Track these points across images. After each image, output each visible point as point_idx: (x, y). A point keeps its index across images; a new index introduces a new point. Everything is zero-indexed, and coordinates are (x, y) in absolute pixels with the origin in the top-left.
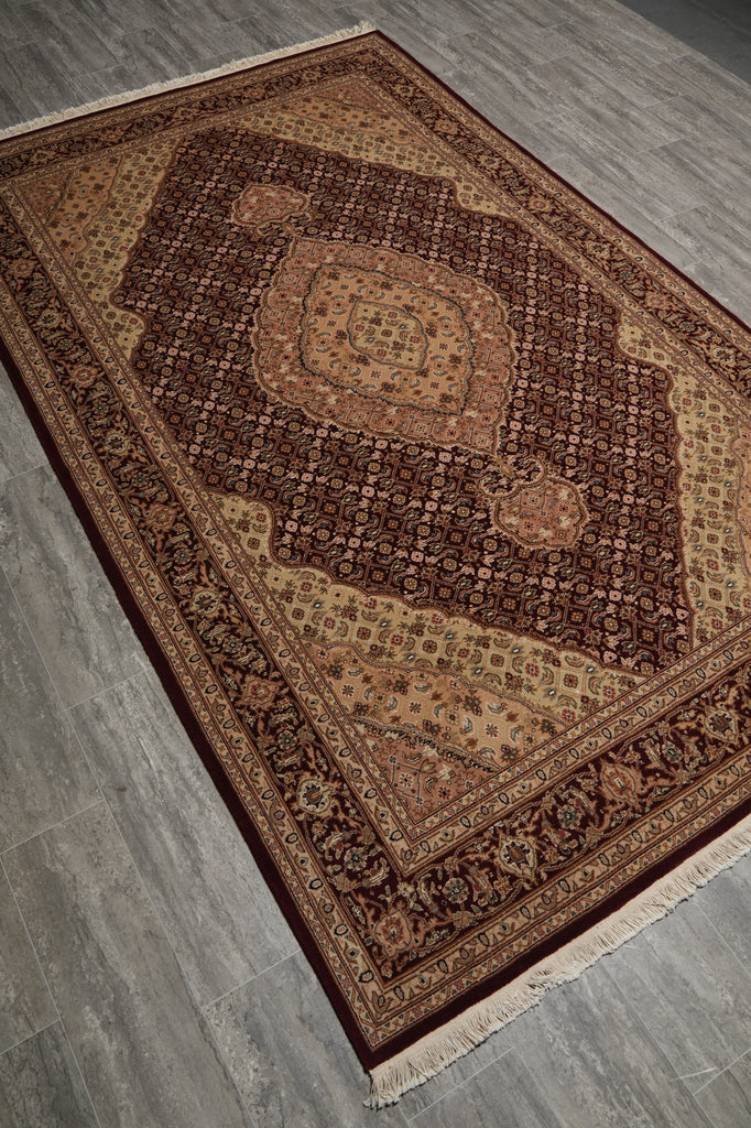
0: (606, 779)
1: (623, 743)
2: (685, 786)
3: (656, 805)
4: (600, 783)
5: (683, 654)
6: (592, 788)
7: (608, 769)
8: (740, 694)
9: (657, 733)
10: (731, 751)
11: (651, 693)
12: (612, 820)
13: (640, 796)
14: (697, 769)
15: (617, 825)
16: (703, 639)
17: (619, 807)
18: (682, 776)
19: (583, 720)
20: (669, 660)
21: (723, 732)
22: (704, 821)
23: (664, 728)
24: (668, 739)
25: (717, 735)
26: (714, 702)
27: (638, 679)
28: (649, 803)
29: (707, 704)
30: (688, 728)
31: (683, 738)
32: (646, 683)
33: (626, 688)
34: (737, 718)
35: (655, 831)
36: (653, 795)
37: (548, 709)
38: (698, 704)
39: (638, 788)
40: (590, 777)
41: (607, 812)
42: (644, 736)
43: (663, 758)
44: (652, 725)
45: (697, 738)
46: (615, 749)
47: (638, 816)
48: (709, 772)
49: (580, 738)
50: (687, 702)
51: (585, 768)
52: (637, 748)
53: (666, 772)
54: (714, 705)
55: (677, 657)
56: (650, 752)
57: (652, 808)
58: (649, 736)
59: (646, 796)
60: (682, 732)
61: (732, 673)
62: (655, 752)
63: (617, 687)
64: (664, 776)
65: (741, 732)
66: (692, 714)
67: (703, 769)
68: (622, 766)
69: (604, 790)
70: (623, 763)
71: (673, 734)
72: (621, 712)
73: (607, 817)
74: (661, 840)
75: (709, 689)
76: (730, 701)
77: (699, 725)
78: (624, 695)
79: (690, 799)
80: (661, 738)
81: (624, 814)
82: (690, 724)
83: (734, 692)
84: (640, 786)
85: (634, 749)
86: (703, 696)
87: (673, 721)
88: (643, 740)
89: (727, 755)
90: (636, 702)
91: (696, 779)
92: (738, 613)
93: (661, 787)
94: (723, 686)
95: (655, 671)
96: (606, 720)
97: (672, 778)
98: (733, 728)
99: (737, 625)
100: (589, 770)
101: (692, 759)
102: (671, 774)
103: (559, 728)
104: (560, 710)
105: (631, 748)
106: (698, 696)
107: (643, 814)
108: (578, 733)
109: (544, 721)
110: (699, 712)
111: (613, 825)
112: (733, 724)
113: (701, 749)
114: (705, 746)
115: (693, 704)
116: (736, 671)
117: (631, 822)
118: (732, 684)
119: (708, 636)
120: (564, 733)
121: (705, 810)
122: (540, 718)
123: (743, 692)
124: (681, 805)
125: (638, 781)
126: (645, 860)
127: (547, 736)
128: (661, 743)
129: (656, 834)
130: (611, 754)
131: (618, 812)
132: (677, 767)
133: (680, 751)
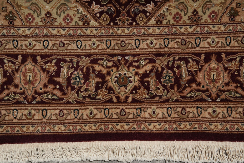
0: (23, 70)
1: (51, 55)
2: (68, 103)
3: (42, 103)
4: (17, 70)
5: (137, 24)
6: (10, 70)
7: (29, 65)
8: (151, 71)
9: (78, 62)
10: (115, 100)
11: (94, 36)
12: (8, 95)
13: (36, 92)
14: (84, 98)
15: (9, 100)
16: (159, 23)
17: (18, 90)
18: (72, 96)
19: (37, 27)
20: (124, 22)
21: (120, 87)
22: (63, 128)
23: (85, 62)
24: (82, 70)
25: (115, 87)
26: (131, 65)
27: (93, 22)
28: (39, 99)
29: (125, 64)
30: (100, 71)
31: (92, 75)
32: (96, 28)
33: (81, 23)
34: (136, 84)
35: (29, 117)
36: (45, 96)
37: (20, 6)
38: (119, 61)
39: (39, 87)
40: (14, 64)
41: (8, 89)
42: (68, 59)
43: (69, 79)
44: (78, 56)
45: (100, 80)
46: (43, 57)
47: (25, 102)
48: (90, 104)
49: (26, 36)
50: (113, 55)
51: (15, 56)
52: (58, 64)
53: (64, 88)
54: (128, 67)
55: (131, 24)
56: (64, 71)
57: (38, 103)
58: (71, 61)
59: (40, 94)
60: (94, 71)
61: (159, 55)
62: (68, 73)
63: (76, 19)
64: (61, 89)
65: (131, 93)
66: (110, 64)
67: (88, 100)
68: (40, 69)
69: (17, 76)
70: (42, 67)
71: (88, 69)
72: (65, 36)
73: (6, 92)
74: (29, 124)
75: (134, 55)
76: (141, 71)
77: (109, 74)
78: (77, 27)
79: (65, 112)
80: (78, 66)
81: (18, 96)
82: (103, 69)
83: (149, 67)
84: (41, 86)
85: (55, 64)
86: (127, 58)
87: (95, 61)
88: (65, 61)
89: (110, 101)
90: (80, 36)
91: (79, 103)
92: (200, 18)
93: (54, 95)
94: (145, 59)
95: (109, 24)
96: (52, 36)
97: (65, 94)
98: (128, 88)
99: (191, 26)
100: (17, 58)
101: (86, 90)
102: (66, 91)
103: (18, 22)
104: (27, 12)
105: (54, 61)
106: (123, 56)
107: (30, 103)
108: (28, 32)
109: (11, 12)
110: (115, 65)
111: (6, 98)
112: (130, 86)
113: (97, 88)
114: (101, 87)
115: (116, 58)
116: (162, 55)
117: (19, 103)
118: (152, 61)
119: (164, 22)
120: (19, 28)
121: (69, 123)
122: (10, 9)
123: (155, 70)
124: (57, 112)
125: (43, 83)
126: (9, 129)
127: (6, 23)
128: (76, 69)
129: (28, 119)
130: (38, 58)
131: (15, 93)
132: (73, 89)
133: (83, 81)
